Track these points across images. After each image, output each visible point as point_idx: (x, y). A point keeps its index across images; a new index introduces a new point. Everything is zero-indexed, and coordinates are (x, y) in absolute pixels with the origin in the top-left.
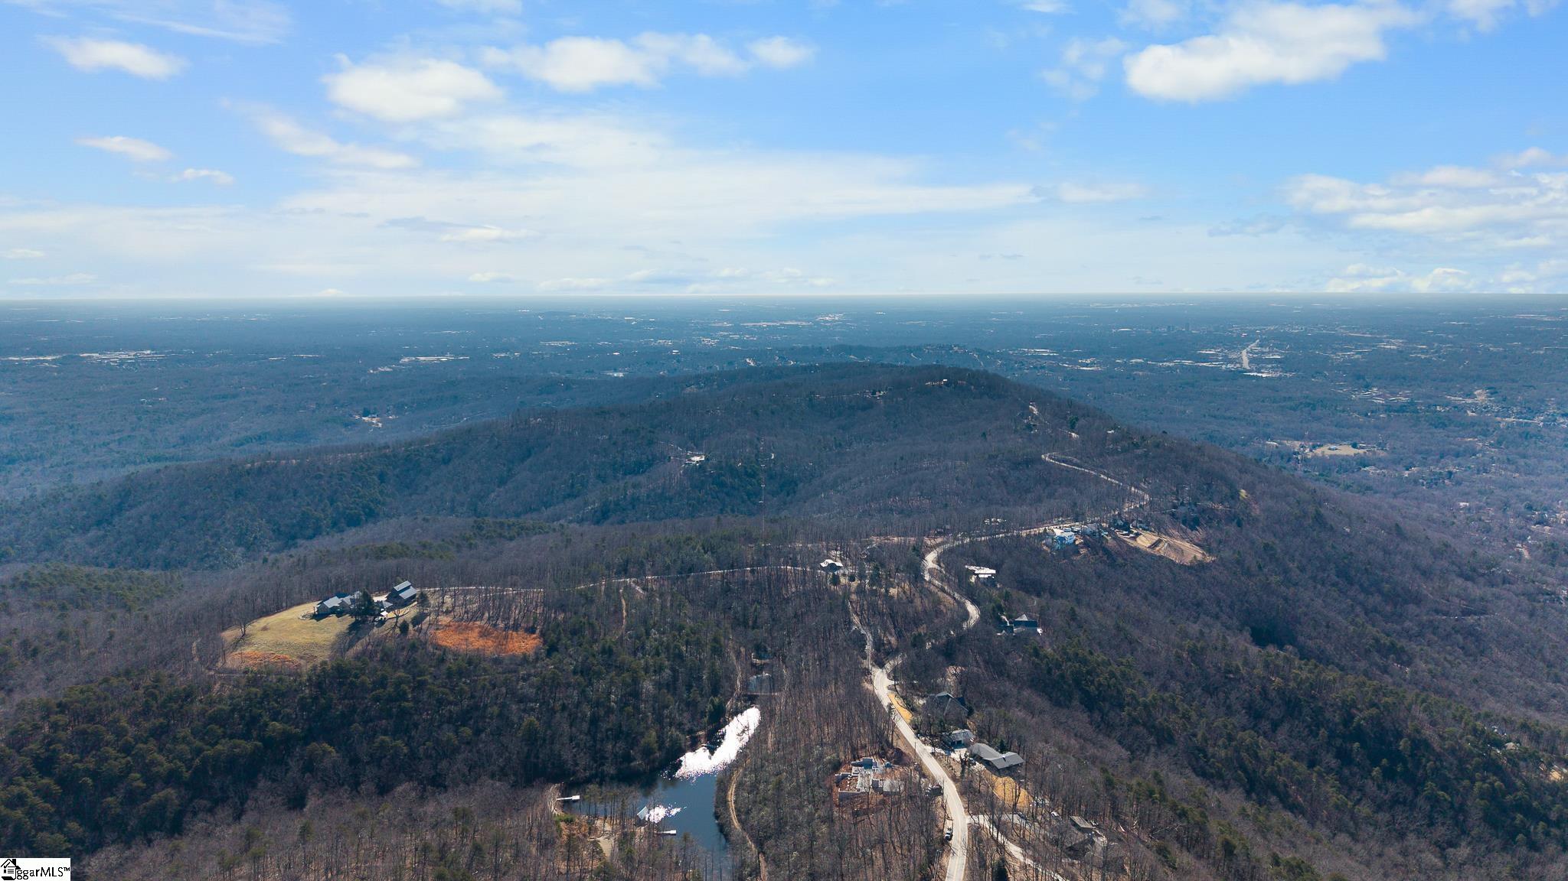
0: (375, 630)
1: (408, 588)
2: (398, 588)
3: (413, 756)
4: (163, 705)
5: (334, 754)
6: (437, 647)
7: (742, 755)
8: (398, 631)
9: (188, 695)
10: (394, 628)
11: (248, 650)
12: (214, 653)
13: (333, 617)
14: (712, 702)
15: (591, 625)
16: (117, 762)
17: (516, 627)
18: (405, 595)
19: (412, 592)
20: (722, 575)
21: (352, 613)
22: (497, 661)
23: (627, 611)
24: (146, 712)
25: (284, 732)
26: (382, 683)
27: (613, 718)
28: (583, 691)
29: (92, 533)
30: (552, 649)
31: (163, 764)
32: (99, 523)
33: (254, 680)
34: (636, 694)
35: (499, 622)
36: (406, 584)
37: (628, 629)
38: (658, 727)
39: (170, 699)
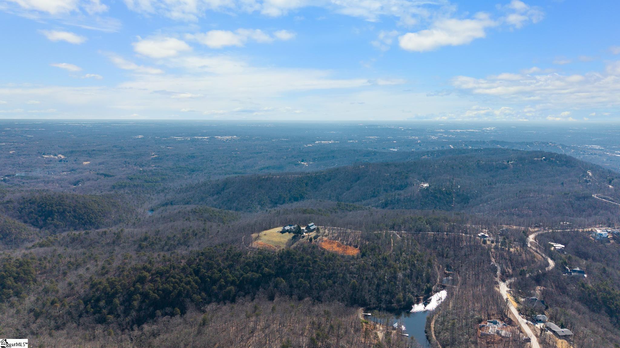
0: (301, 239)
1: (313, 225)
2: (310, 225)
3: (311, 287)
4: (232, 257)
5: (284, 283)
6: (322, 248)
7: (438, 308)
8: (308, 240)
9: (240, 255)
10: (307, 239)
11: (259, 242)
12: (249, 241)
13: (287, 233)
14: (427, 286)
15: (379, 248)
16: (217, 275)
17: (350, 245)
18: (312, 228)
19: (314, 227)
20: (434, 234)
21: (294, 232)
22: (343, 257)
23: (393, 244)
24: (227, 259)
25: (269, 272)
26: (302, 259)
27: (385, 285)
28: (375, 273)
29: (215, 197)
30: (363, 255)
31: (231, 278)
32: (217, 194)
33: (261, 252)
34: (395, 278)
35: (344, 242)
36: (312, 224)
37: (393, 251)
38: (403, 292)
39: (234, 255)
